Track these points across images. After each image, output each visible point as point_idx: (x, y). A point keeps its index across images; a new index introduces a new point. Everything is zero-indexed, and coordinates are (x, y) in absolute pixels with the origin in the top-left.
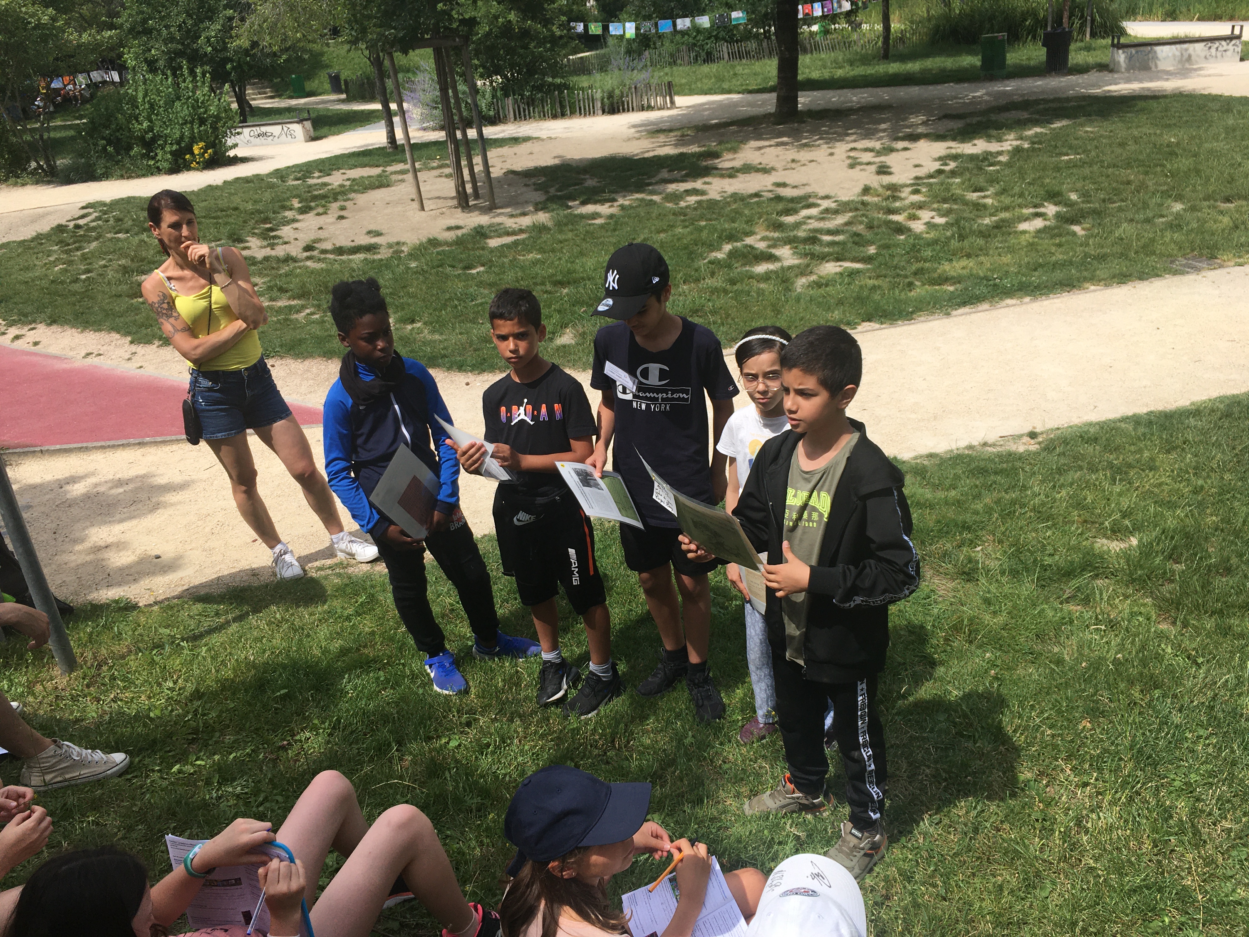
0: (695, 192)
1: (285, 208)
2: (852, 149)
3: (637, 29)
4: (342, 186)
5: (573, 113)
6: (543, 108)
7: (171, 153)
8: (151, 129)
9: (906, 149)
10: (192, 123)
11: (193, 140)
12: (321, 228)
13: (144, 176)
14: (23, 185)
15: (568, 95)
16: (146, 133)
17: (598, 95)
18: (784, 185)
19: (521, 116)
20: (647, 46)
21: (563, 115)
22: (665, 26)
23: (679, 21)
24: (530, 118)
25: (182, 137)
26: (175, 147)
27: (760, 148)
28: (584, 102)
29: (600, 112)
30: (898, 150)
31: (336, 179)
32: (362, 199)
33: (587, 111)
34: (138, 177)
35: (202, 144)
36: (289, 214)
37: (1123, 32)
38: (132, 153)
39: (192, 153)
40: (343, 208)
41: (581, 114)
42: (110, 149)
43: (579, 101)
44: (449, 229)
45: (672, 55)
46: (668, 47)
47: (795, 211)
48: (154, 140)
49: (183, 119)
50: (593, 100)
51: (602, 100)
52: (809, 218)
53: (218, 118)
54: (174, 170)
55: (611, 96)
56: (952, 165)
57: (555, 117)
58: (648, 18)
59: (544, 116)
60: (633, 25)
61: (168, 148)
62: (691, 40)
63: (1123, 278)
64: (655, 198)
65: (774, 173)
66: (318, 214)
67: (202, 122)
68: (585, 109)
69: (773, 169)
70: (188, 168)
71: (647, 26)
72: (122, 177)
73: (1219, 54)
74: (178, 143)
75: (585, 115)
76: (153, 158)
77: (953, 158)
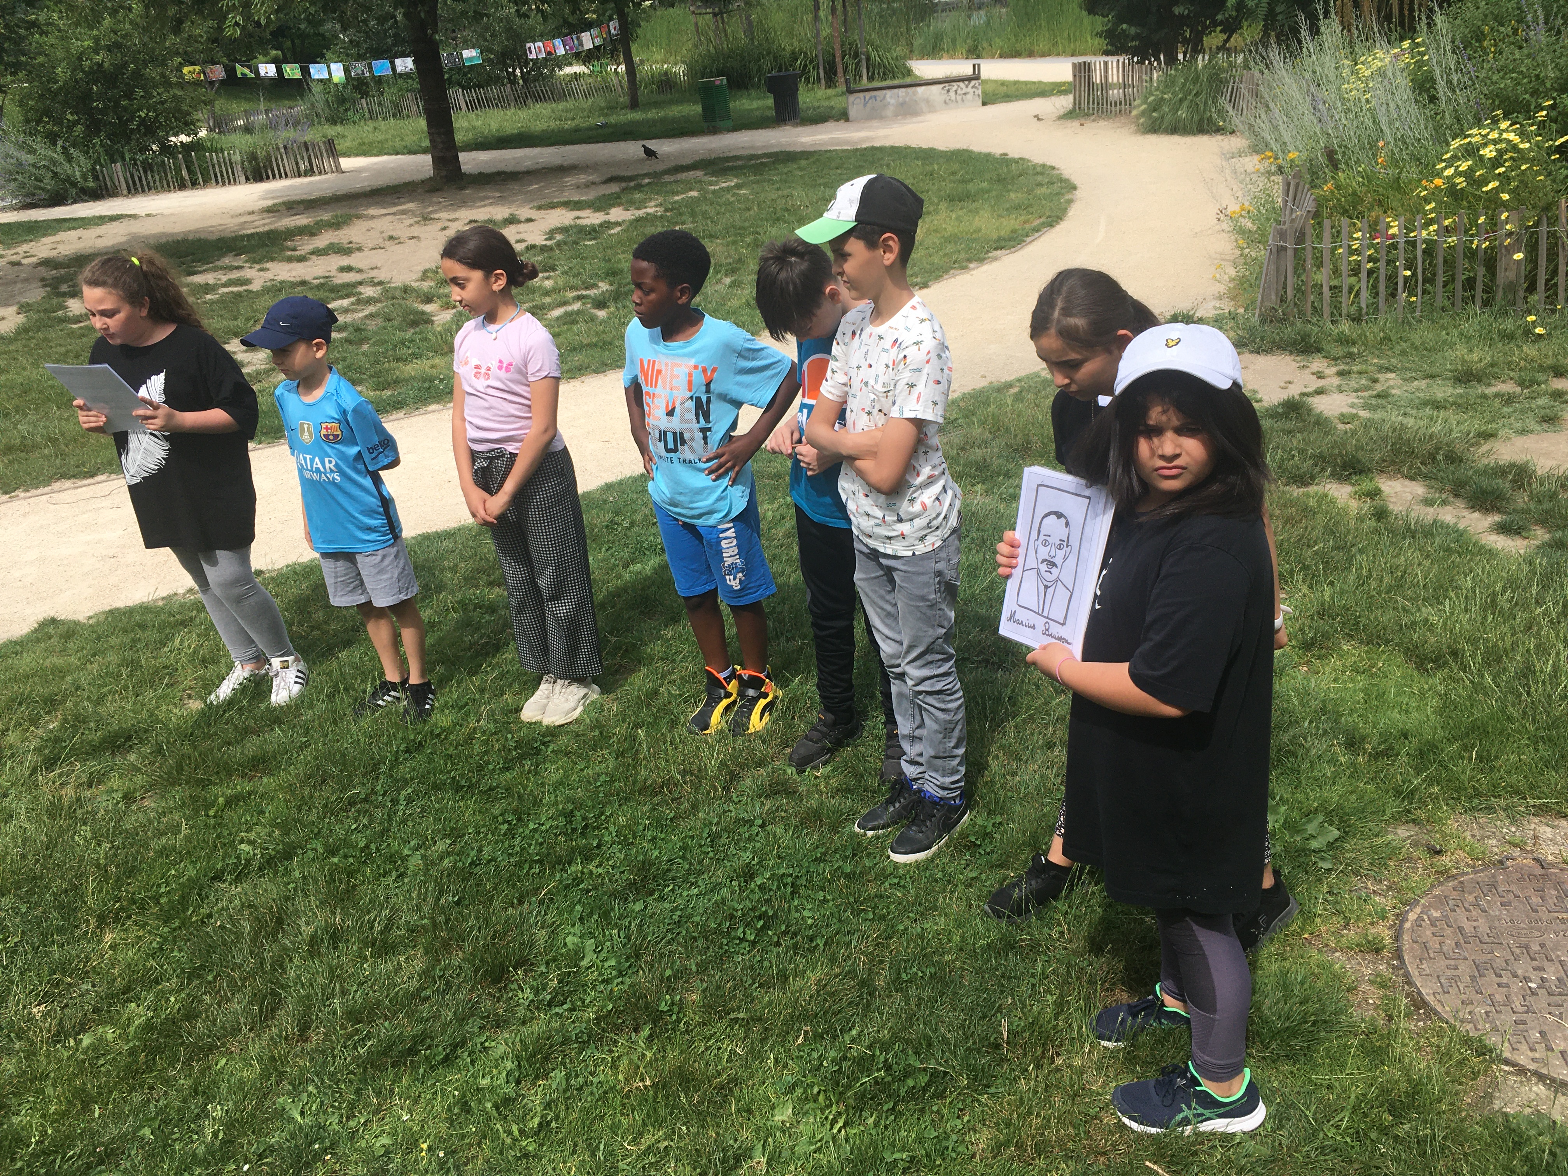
0: (241, 281)
3: (347, 71)
5: (206, 182)
6: (166, 176)
9: (530, 220)
15: (198, 159)
17: (237, 158)
18: (349, 269)
19: (135, 188)
21: (194, 184)
22: (381, 67)
23: (398, 62)
24: (150, 189)
28: (220, 166)
29: (243, 179)
33: (225, 178)
37: (909, 72)
41: (217, 182)
43: (213, 166)
45: (396, 106)
46: (390, 94)
50: (231, 164)
51: (243, 163)
55: (253, 157)
56: (559, 237)
57: (182, 186)
58: (360, 57)
59: (169, 186)
60: (340, 66)
68: (222, 176)
69: (360, 249)
71: (359, 68)
73: (959, 98)
75: (224, 184)
77: (564, 230)
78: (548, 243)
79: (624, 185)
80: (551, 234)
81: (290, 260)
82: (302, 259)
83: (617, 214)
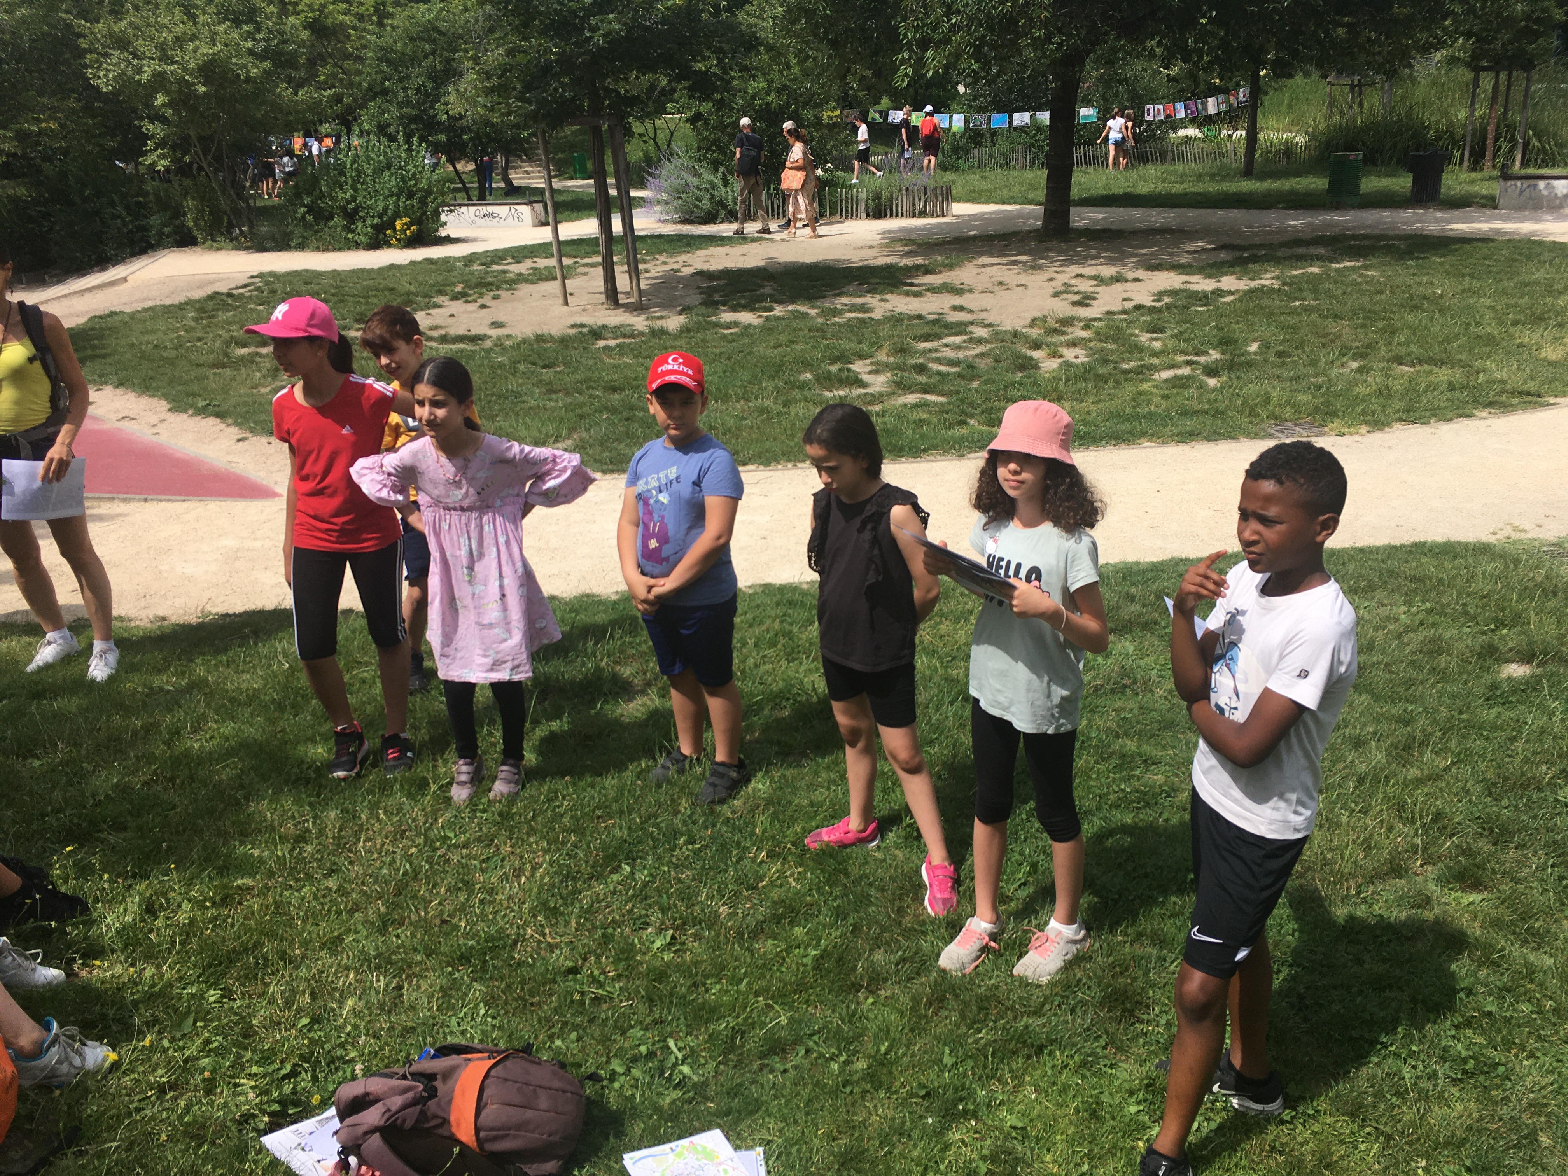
0: (864, 308)
1: (441, 292)
2: (1078, 276)
3: (966, 121)
4: (520, 274)
5: (832, 214)
7: (373, 226)
8: (354, 198)
9: (1137, 280)
10: (398, 195)
11: (397, 215)
12: (452, 316)
13: (340, 249)
14: (218, 249)
15: (830, 193)
16: (348, 202)
17: (863, 195)
18: (961, 308)
20: (978, 144)
22: (999, 120)
23: (1016, 116)
25: (386, 209)
26: (376, 221)
27: (984, 266)
28: (847, 202)
29: (864, 215)
30: (1126, 281)
31: (524, 267)
32: (525, 289)
33: (849, 213)
34: (335, 250)
35: (405, 220)
36: (439, 299)
38: (331, 223)
39: (394, 229)
40: (496, 298)
41: (841, 217)
42: (309, 218)
43: (841, 201)
44: (574, 326)
45: (1005, 156)
46: (1002, 146)
47: (939, 337)
48: (356, 211)
49: (390, 190)
50: (857, 201)
51: (867, 201)
52: (946, 346)
53: (429, 192)
54: (375, 245)
55: (877, 196)
56: (1167, 300)
58: (981, 110)
60: (962, 116)
61: (369, 222)
62: (1028, 139)
63: (1187, 437)
64: (813, 312)
65: (968, 296)
66: (467, 302)
67: (410, 195)
68: (847, 211)
69: (971, 291)
70: (390, 246)
71: (980, 119)
72: (318, 249)
74: (380, 216)
75: (846, 218)
76: (353, 232)
77: (1173, 293)
78: (1158, 304)
79: (1238, 254)
80: (1159, 296)
81: (907, 294)
82: (917, 295)
83: (1228, 282)
